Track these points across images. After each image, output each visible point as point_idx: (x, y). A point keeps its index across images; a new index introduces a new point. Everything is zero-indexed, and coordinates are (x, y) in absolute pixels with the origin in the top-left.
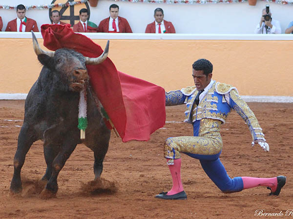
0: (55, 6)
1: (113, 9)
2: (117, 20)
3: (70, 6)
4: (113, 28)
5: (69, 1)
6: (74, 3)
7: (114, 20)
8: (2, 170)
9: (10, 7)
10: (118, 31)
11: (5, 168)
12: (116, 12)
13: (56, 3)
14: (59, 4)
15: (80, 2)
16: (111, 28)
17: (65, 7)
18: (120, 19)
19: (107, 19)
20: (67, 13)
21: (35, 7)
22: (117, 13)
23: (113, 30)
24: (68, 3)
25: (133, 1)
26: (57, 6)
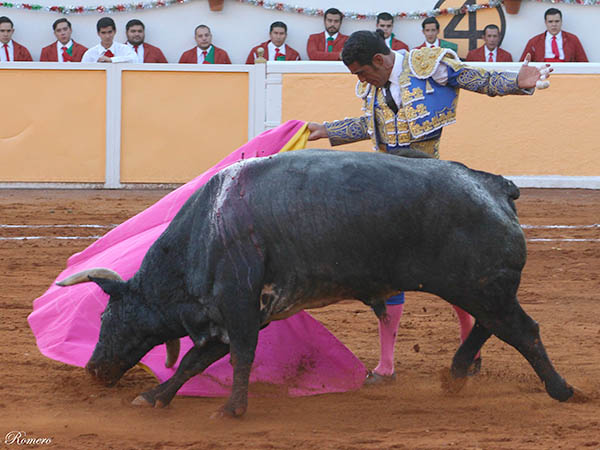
0: (440, 13)
1: (550, 17)
2: (559, 37)
3: (470, 12)
4: (554, 52)
5: (466, 3)
6: (475, 7)
7: (554, 38)
8: (344, 321)
9: (359, 16)
10: (562, 57)
11: (350, 317)
12: (557, 21)
13: (442, 7)
14: (449, 9)
15: (487, 6)
16: (549, 54)
17: (459, 15)
18: (565, 35)
19: (541, 35)
20: (463, 25)
21: (404, 15)
22: (558, 24)
23: (553, 56)
24: (464, 7)
25: (586, 2)
26: (445, 12)
